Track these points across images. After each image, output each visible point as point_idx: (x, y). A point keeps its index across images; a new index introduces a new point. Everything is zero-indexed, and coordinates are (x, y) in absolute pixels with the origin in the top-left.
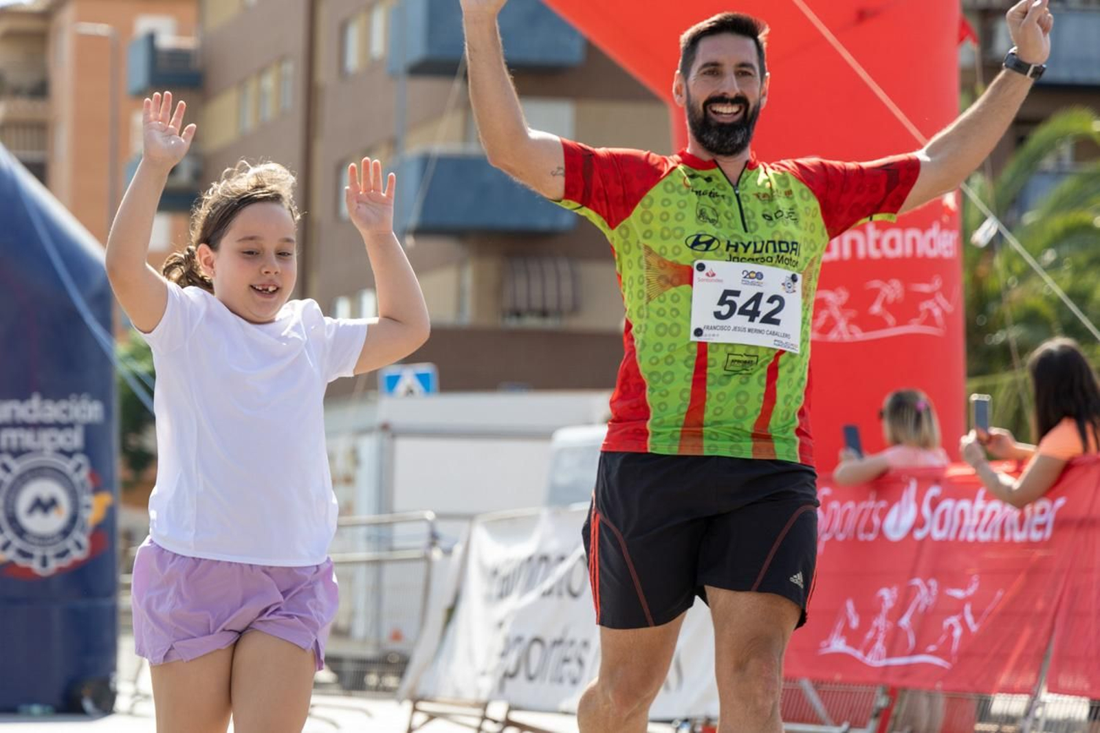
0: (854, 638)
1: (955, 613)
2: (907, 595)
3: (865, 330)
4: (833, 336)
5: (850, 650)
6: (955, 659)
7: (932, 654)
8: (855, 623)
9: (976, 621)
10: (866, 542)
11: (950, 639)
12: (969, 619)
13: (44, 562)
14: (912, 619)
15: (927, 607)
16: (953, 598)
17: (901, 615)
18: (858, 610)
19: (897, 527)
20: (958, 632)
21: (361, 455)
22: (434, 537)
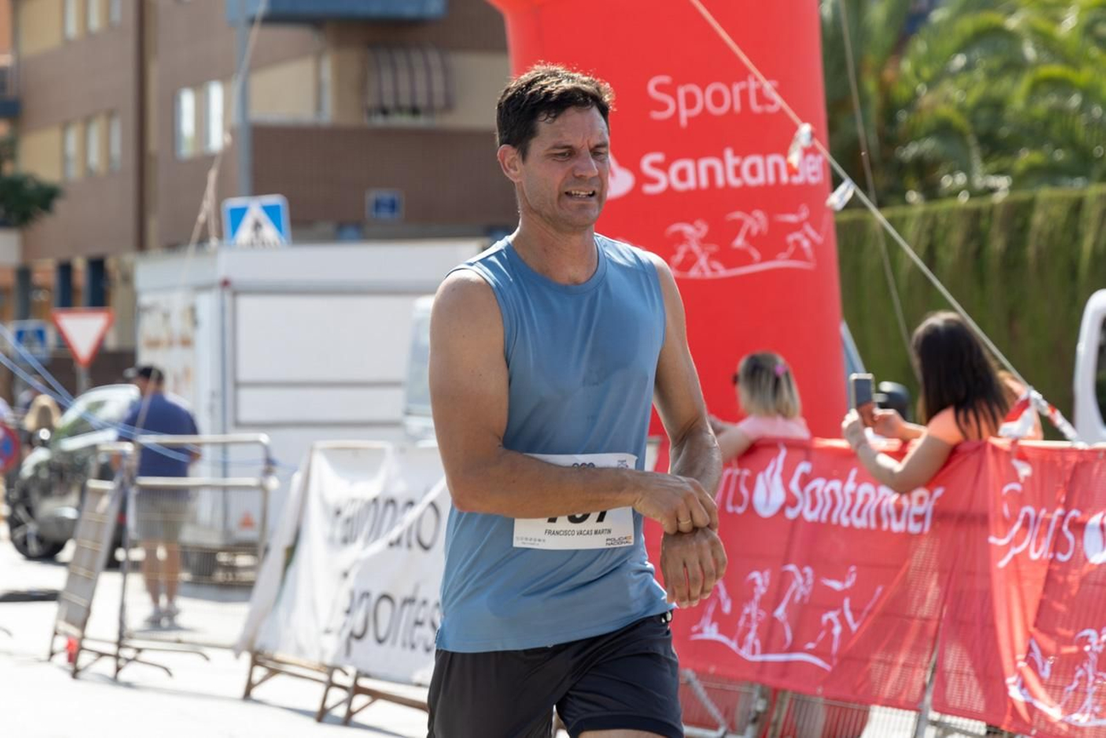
0: (727, 624)
1: (834, 608)
2: (781, 584)
3: (728, 266)
4: (694, 273)
5: (723, 639)
6: (835, 662)
7: (810, 652)
8: (727, 608)
9: (855, 620)
10: (734, 513)
11: (830, 636)
12: (849, 616)
14: (788, 608)
15: (803, 597)
16: (831, 589)
17: (776, 605)
18: (730, 593)
19: (767, 503)
20: (837, 630)
21: (199, 314)
22: (270, 462)
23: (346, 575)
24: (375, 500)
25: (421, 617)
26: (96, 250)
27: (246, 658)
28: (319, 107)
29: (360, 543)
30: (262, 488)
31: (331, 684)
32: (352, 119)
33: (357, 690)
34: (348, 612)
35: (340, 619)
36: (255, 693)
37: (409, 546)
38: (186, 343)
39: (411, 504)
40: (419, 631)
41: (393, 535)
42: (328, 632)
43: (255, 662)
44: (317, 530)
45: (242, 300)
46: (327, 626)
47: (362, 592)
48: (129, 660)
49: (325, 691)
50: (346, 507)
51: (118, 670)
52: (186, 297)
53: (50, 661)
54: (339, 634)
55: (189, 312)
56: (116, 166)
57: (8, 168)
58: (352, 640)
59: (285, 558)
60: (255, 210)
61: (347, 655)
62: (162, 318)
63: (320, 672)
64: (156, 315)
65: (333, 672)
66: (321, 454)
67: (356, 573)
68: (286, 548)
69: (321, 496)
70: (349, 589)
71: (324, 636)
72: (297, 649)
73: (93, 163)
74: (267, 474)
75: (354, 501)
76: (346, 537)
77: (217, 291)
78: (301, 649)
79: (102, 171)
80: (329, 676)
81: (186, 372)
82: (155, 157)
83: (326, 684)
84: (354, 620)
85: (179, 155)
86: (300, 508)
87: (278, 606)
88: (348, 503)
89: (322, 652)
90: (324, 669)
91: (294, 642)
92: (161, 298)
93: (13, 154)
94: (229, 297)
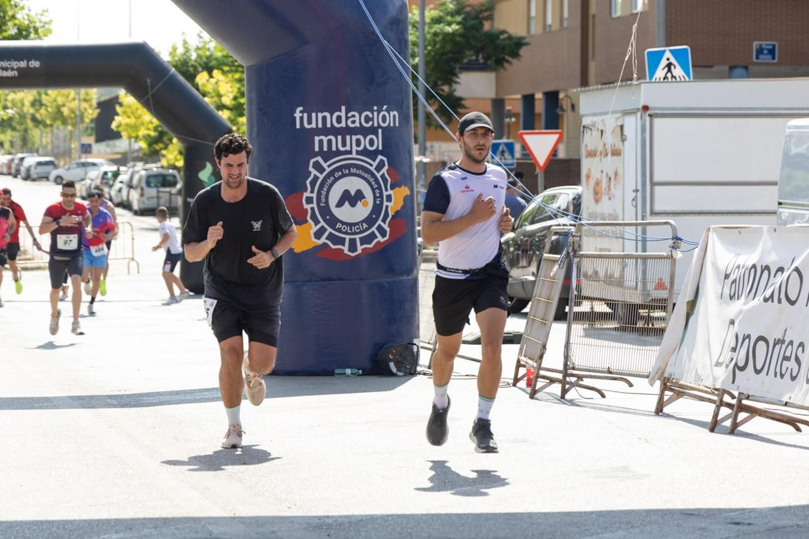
13: (353, 247)
21: (626, 132)
22: (676, 239)
23: (732, 322)
24: (754, 266)
25: (788, 354)
27: (658, 383)
29: (743, 299)
30: (671, 257)
31: (721, 404)
33: (741, 408)
34: (734, 350)
35: (727, 355)
36: (666, 410)
37: (780, 301)
38: (616, 153)
39: (781, 269)
40: (786, 363)
41: (768, 293)
42: (718, 364)
43: (665, 387)
44: (711, 288)
45: (657, 121)
46: (717, 360)
47: (744, 335)
48: (573, 385)
49: (717, 408)
50: (733, 271)
51: (564, 392)
52: (617, 119)
53: (514, 385)
54: (727, 366)
55: (619, 129)
56: (566, 24)
57: (487, 26)
58: (737, 371)
59: (687, 310)
60: (668, 54)
61: (733, 382)
62: (599, 132)
63: (713, 394)
64: (594, 132)
65: (723, 395)
66: (714, 234)
67: (740, 321)
68: (688, 303)
69: (714, 264)
70: (734, 334)
71: (716, 368)
72: (697, 377)
73: (549, 21)
74: (674, 247)
75: (738, 267)
76: (732, 294)
77: (639, 114)
78: (699, 377)
79: (556, 27)
80: (720, 397)
81: (616, 174)
82: (594, 16)
83: (718, 403)
84: (738, 355)
85: (614, 16)
86: (699, 273)
87: (682, 345)
88: (734, 269)
89: (715, 379)
90: (716, 392)
91: (694, 372)
92: (597, 119)
93: (490, 18)
94: (648, 119)
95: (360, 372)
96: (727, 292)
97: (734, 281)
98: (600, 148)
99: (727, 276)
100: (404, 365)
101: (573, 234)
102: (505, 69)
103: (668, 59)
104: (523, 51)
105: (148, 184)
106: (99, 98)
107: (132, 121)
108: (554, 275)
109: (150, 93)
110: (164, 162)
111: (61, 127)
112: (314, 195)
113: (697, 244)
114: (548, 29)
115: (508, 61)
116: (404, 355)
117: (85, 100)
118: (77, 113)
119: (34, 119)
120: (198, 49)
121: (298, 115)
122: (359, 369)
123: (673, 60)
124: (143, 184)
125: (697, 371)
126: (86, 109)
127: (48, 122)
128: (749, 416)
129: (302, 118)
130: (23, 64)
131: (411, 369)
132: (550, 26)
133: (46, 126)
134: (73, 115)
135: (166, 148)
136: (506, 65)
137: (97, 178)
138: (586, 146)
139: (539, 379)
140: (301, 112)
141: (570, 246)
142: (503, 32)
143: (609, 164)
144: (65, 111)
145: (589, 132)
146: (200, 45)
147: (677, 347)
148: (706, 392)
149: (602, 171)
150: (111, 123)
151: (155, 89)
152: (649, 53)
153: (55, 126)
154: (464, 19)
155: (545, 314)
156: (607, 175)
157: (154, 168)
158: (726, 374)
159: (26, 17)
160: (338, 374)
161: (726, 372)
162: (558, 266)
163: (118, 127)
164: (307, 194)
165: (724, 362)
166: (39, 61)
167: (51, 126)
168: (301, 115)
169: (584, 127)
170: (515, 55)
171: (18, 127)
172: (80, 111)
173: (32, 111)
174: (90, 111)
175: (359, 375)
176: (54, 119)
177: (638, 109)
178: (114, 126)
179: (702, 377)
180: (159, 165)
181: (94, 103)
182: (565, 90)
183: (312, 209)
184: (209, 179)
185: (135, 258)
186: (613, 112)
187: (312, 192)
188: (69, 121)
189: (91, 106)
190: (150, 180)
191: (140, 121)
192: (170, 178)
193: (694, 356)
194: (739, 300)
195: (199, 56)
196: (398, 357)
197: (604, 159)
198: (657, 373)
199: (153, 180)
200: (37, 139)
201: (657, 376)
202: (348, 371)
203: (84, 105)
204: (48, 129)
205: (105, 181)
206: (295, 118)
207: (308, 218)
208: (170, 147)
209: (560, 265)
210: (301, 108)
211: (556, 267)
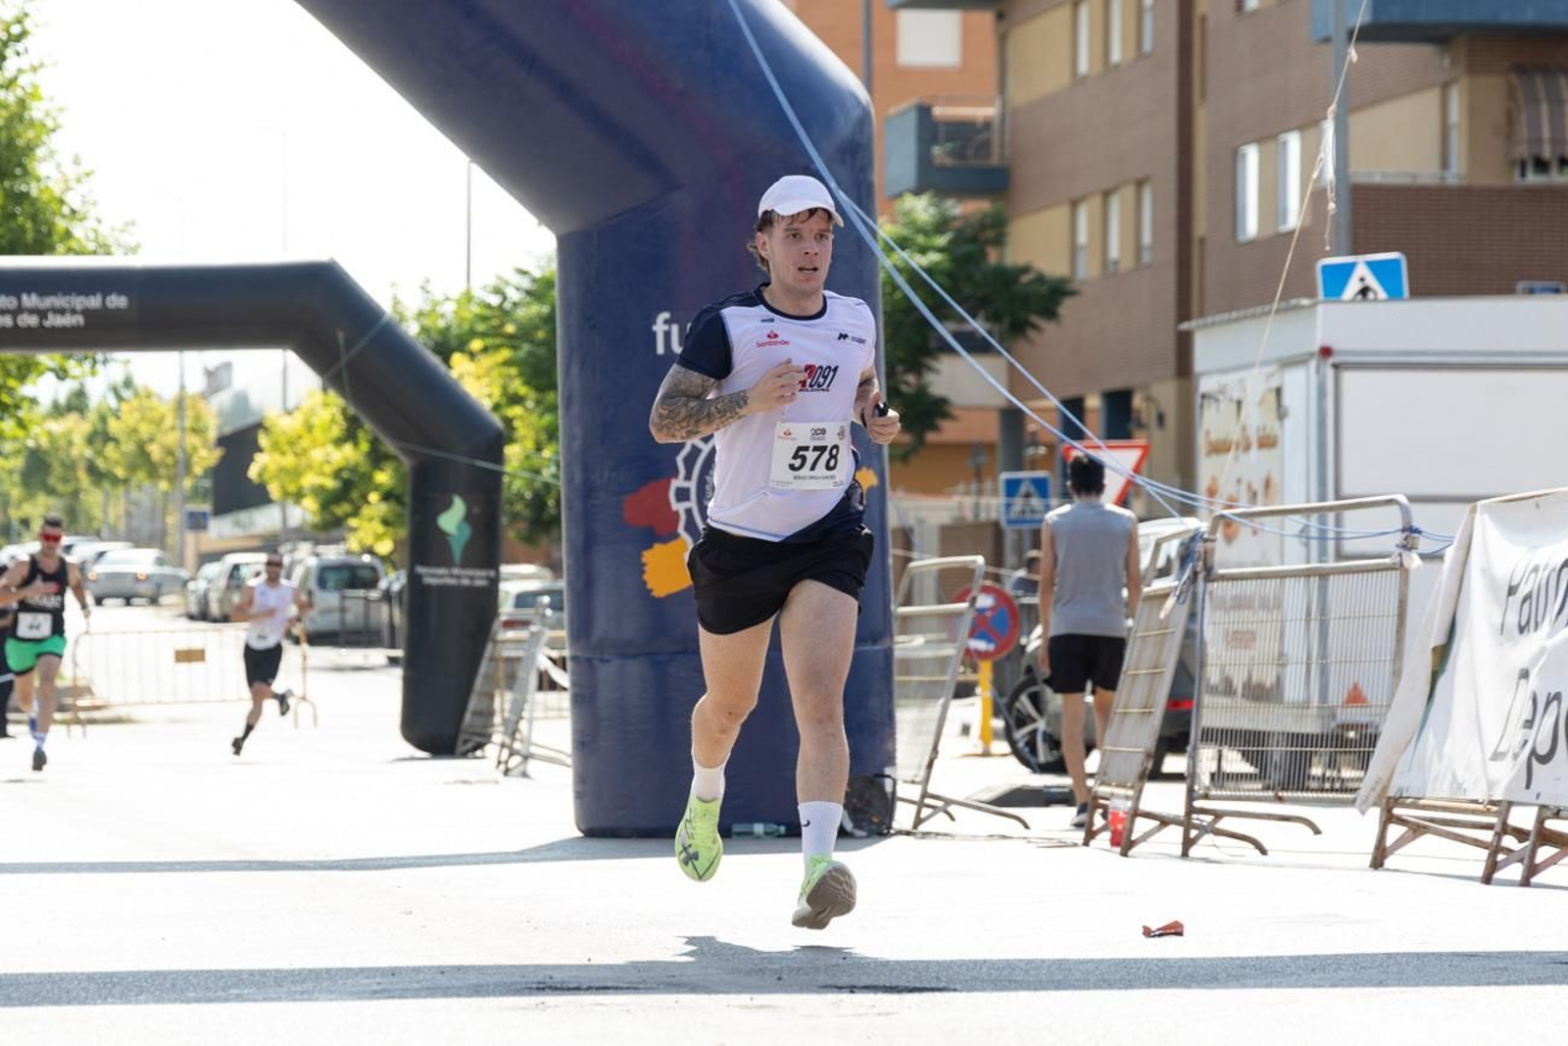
21: (1287, 400)
22: (1410, 530)
23: (1525, 674)
26: (1117, 383)
28: (1445, 164)
29: (1546, 627)
30: (1400, 567)
31: (1504, 830)
32: (1491, 177)
33: (1545, 837)
34: (1529, 724)
35: (1517, 734)
38: (1268, 442)
42: (1497, 756)
43: (1389, 818)
44: (1481, 615)
45: (1349, 378)
46: (1497, 748)
47: (1549, 694)
48: (1204, 830)
49: (1496, 838)
50: (1524, 580)
51: (1188, 843)
52: (1270, 376)
53: (1086, 843)
54: (1516, 756)
55: (1272, 397)
56: (1147, 257)
57: (993, 257)
58: (1535, 763)
59: (1433, 666)
60: (1362, 270)
61: (1528, 786)
62: (1234, 406)
63: (1488, 812)
64: (1223, 405)
65: (1508, 811)
66: (1486, 516)
67: (1540, 669)
68: (1434, 649)
69: (1487, 572)
70: (1529, 694)
71: (1493, 763)
72: (1455, 786)
73: (1114, 253)
74: (1407, 547)
75: (1536, 570)
76: (1523, 623)
77: (1313, 364)
78: (1459, 786)
79: (1127, 264)
80: (1502, 817)
81: (1268, 484)
82: (1202, 241)
83: (1498, 829)
84: (1537, 734)
85: (1242, 238)
86: (1455, 592)
87: (1425, 732)
88: (1527, 574)
89: (1491, 785)
90: (1494, 808)
91: (1449, 777)
92: (1231, 379)
93: (999, 241)
94: (1330, 373)
95: (782, 829)
96: (1512, 619)
97: (1527, 598)
98: (1235, 435)
99: (1512, 591)
100: (868, 816)
101: (1205, 536)
102: (1028, 339)
103: (1362, 280)
104: (1066, 308)
105: (322, 583)
106: (220, 428)
107: (289, 460)
108: (1168, 616)
109: (344, 359)
110: (353, 544)
111: (147, 484)
112: (692, 485)
113: (1450, 541)
114: (1111, 268)
115: (1035, 327)
116: (867, 796)
117: (195, 431)
118: (179, 453)
119: (92, 470)
120: (421, 314)
121: (659, 328)
122: (779, 824)
123: (1372, 282)
124: (313, 584)
125: (1454, 777)
126: (195, 449)
127: (120, 472)
128: (1558, 853)
129: (667, 335)
130: (94, 302)
131: (881, 823)
132: (1116, 263)
133: (115, 481)
134: (170, 460)
135: (355, 513)
136: (1031, 333)
137: (219, 577)
138: (1208, 433)
139: (1139, 820)
140: (666, 322)
141: (1199, 559)
142: (1026, 270)
143: (1253, 464)
144: (155, 451)
145: (1213, 405)
146: (427, 307)
147: (1412, 738)
148: (1474, 812)
149: (1239, 481)
150: (247, 467)
151: (353, 352)
152: (1325, 267)
153: (134, 481)
154: (952, 242)
155: (1148, 697)
156: (1249, 487)
157: (332, 554)
158: (1515, 770)
159: (92, 236)
160: (739, 834)
161: (1514, 766)
162: (1175, 598)
163: (260, 475)
164: (677, 483)
165: (1508, 751)
166: (126, 295)
167: (126, 481)
168: (666, 328)
169: (1203, 396)
170: (1050, 313)
171: (60, 488)
172: (184, 450)
173: (88, 453)
174: (203, 453)
175: (780, 836)
176: (132, 468)
177: (1311, 355)
178: (253, 472)
179: (1465, 786)
180: (341, 547)
181: (212, 435)
182: (1145, 387)
183: (689, 512)
184: (459, 528)
185: (308, 697)
186: (1264, 363)
187: (688, 477)
188: (163, 471)
189: (205, 444)
190: (326, 575)
191: (304, 461)
192: (365, 574)
193: (1447, 748)
194: (1539, 631)
195: (425, 330)
196: (855, 800)
197: (1242, 457)
198: (1373, 789)
199: (332, 578)
200: (97, 512)
201: (1373, 797)
202: (759, 828)
203: (192, 440)
204: (120, 490)
205: (234, 582)
206: (654, 334)
207: (681, 529)
208: (366, 511)
209: (1179, 597)
210: (666, 315)
211: (1171, 602)
